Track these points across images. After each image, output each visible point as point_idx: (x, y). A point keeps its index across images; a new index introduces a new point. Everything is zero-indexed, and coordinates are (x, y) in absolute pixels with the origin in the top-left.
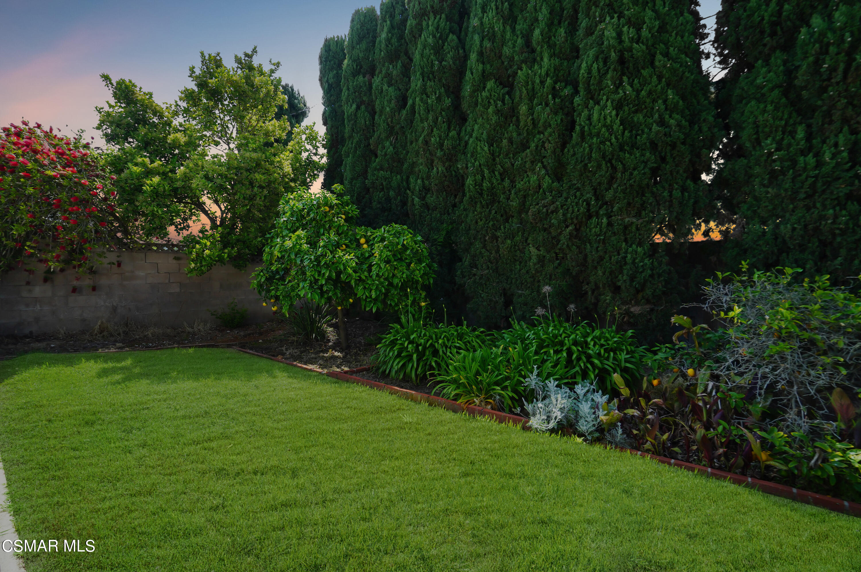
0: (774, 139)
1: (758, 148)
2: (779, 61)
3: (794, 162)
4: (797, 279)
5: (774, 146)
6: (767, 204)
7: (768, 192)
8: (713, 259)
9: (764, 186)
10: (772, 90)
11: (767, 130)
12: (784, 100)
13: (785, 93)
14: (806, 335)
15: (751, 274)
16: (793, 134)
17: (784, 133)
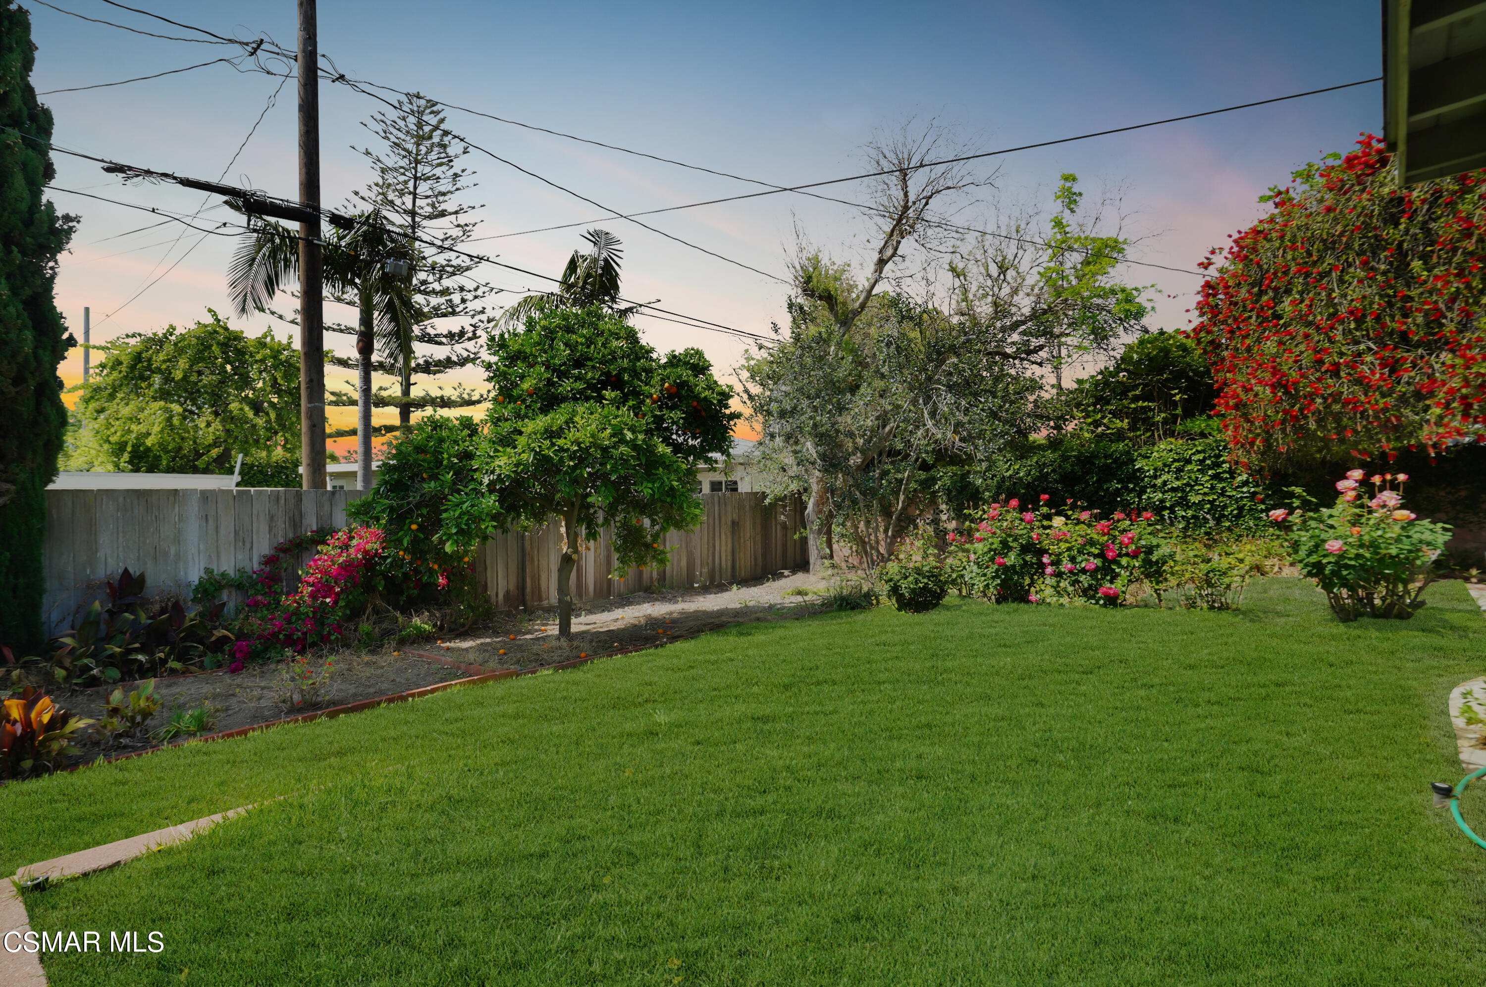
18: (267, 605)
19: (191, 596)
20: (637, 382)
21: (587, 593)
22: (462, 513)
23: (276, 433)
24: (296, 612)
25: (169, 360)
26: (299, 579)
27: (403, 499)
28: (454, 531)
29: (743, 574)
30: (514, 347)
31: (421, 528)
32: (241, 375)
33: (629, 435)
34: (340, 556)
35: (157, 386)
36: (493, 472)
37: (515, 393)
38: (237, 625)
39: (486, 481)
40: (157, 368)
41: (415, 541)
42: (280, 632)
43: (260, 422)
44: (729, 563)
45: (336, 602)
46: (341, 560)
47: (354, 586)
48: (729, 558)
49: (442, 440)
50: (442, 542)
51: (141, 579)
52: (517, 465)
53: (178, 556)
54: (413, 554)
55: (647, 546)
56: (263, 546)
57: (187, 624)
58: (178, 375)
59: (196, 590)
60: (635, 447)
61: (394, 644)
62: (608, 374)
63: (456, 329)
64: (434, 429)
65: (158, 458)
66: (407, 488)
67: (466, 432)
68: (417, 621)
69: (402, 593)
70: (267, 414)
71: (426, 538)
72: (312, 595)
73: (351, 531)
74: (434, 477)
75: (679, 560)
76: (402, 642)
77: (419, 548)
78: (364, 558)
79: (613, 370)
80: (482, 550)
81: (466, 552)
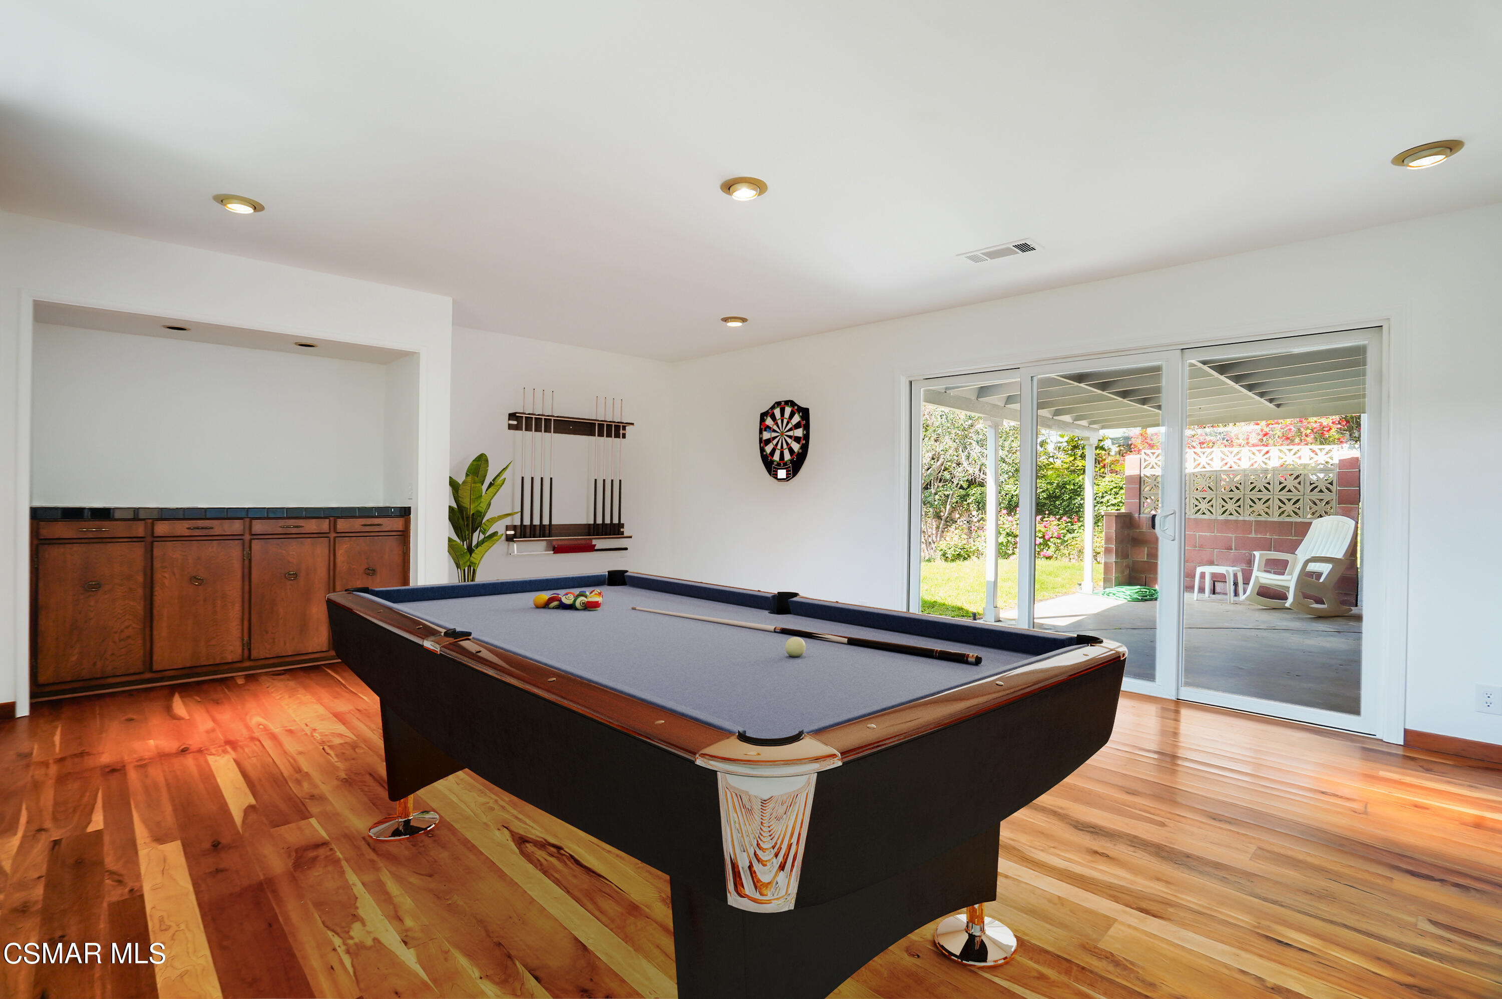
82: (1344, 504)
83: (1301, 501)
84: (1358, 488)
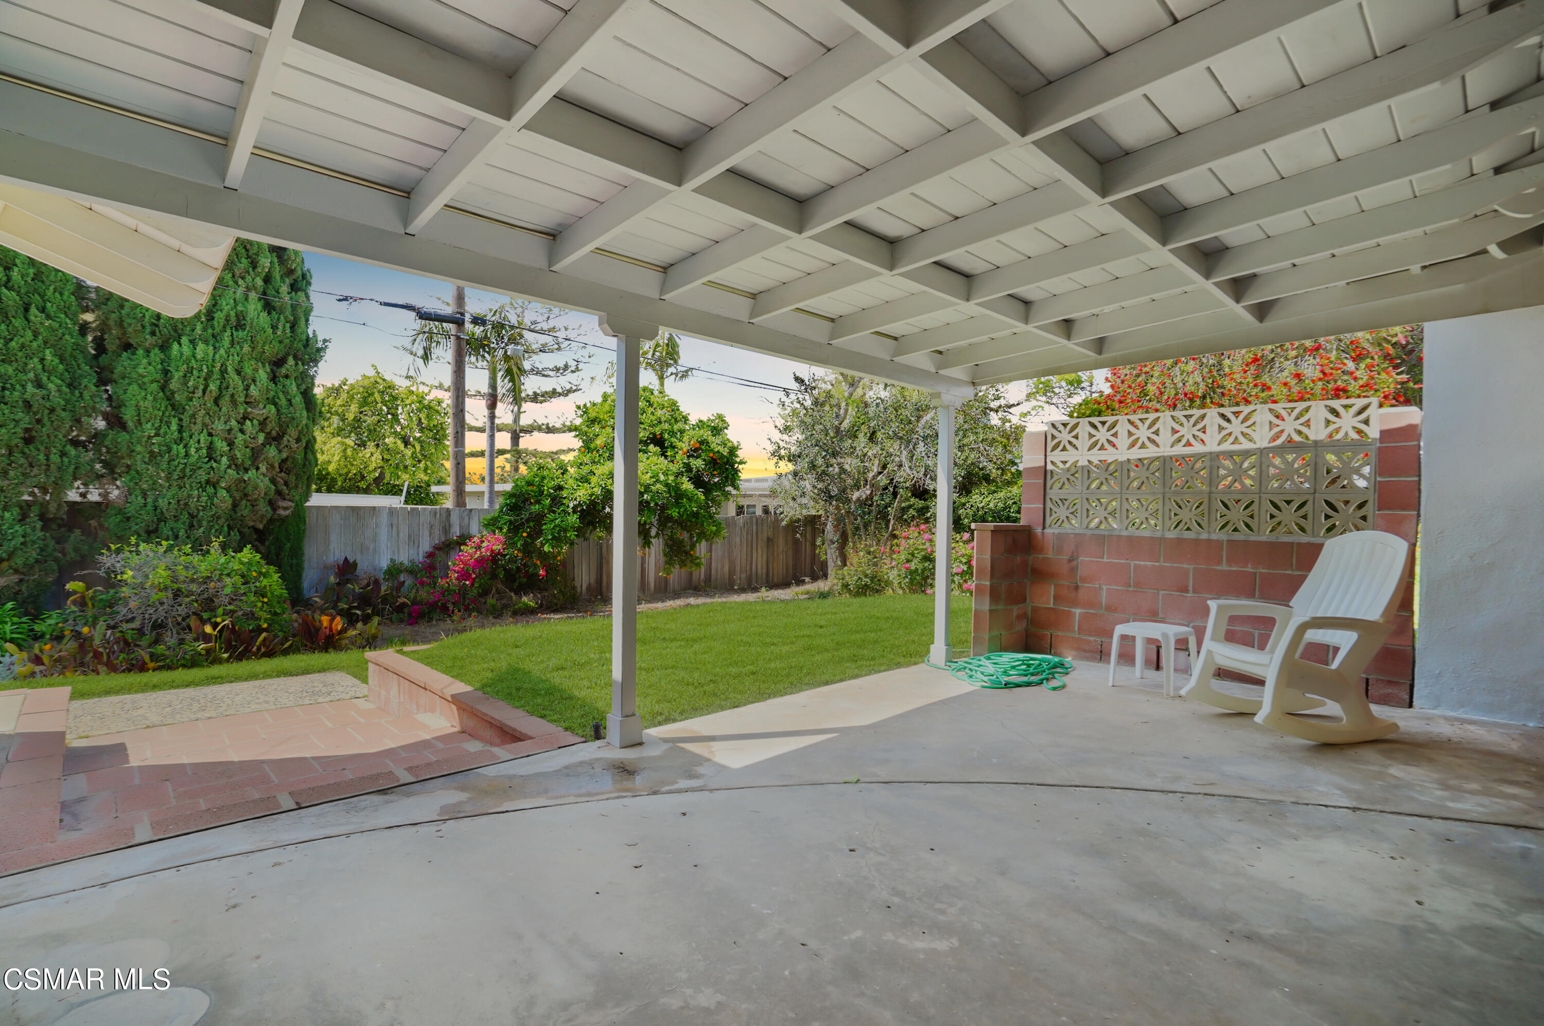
0: (153, 425)
1: (139, 428)
2: (158, 359)
3: (169, 451)
4: (170, 549)
5: (154, 431)
6: (147, 479)
7: (148, 470)
8: (93, 523)
9: (145, 462)
10: (152, 382)
11: (147, 415)
12: (161, 394)
13: (163, 388)
14: (176, 586)
15: (137, 545)
16: (168, 424)
17: (161, 421)
18: (429, 584)
19: (382, 576)
20: (673, 440)
21: (649, 589)
22: (556, 526)
23: (420, 461)
24: (448, 589)
25: (344, 405)
26: (448, 567)
27: (518, 516)
28: (550, 537)
29: (775, 580)
30: (592, 415)
31: (529, 535)
32: (393, 415)
33: (662, 478)
34: (475, 553)
35: (335, 426)
36: (575, 499)
37: (592, 446)
38: (412, 595)
39: (571, 505)
40: (336, 411)
41: (525, 545)
42: (439, 601)
43: (408, 452)
44: (764, 571)
45: (472, 585)
46: (476, 556)
47: (485, 573)
48: (765, 567)
49: (543, 478)
50: (543, 545)
51: (355, 564)
52: (591, 495)
53: (375, 550)
54: (524, 553)
55: (686, 553)
56: (426, 546)
57: (382, 593)
58: (350, 416)
59: (385, 573)
60: (667, 485)
61: (510, 614)
62: (654, 434)
63: (561, 365)
64: (539, 469)
65: (334, 480)
66: (520, 509)
67: (560, 471)
68: (525, 599)
69: (515, 581)
70: (413, 446)
71: (533, 543)
72: (457, 579)
73: (482, 536)
74: (538, 502)
75: (723, 566)
76: (515, 613)
77: (528, 549)
78: (491, 555)
79: (658, 430)
80: (571, 553)
81: (559, 553)
82: (1389, 509)
83: (1310, 504)
84: (1416, 479)
